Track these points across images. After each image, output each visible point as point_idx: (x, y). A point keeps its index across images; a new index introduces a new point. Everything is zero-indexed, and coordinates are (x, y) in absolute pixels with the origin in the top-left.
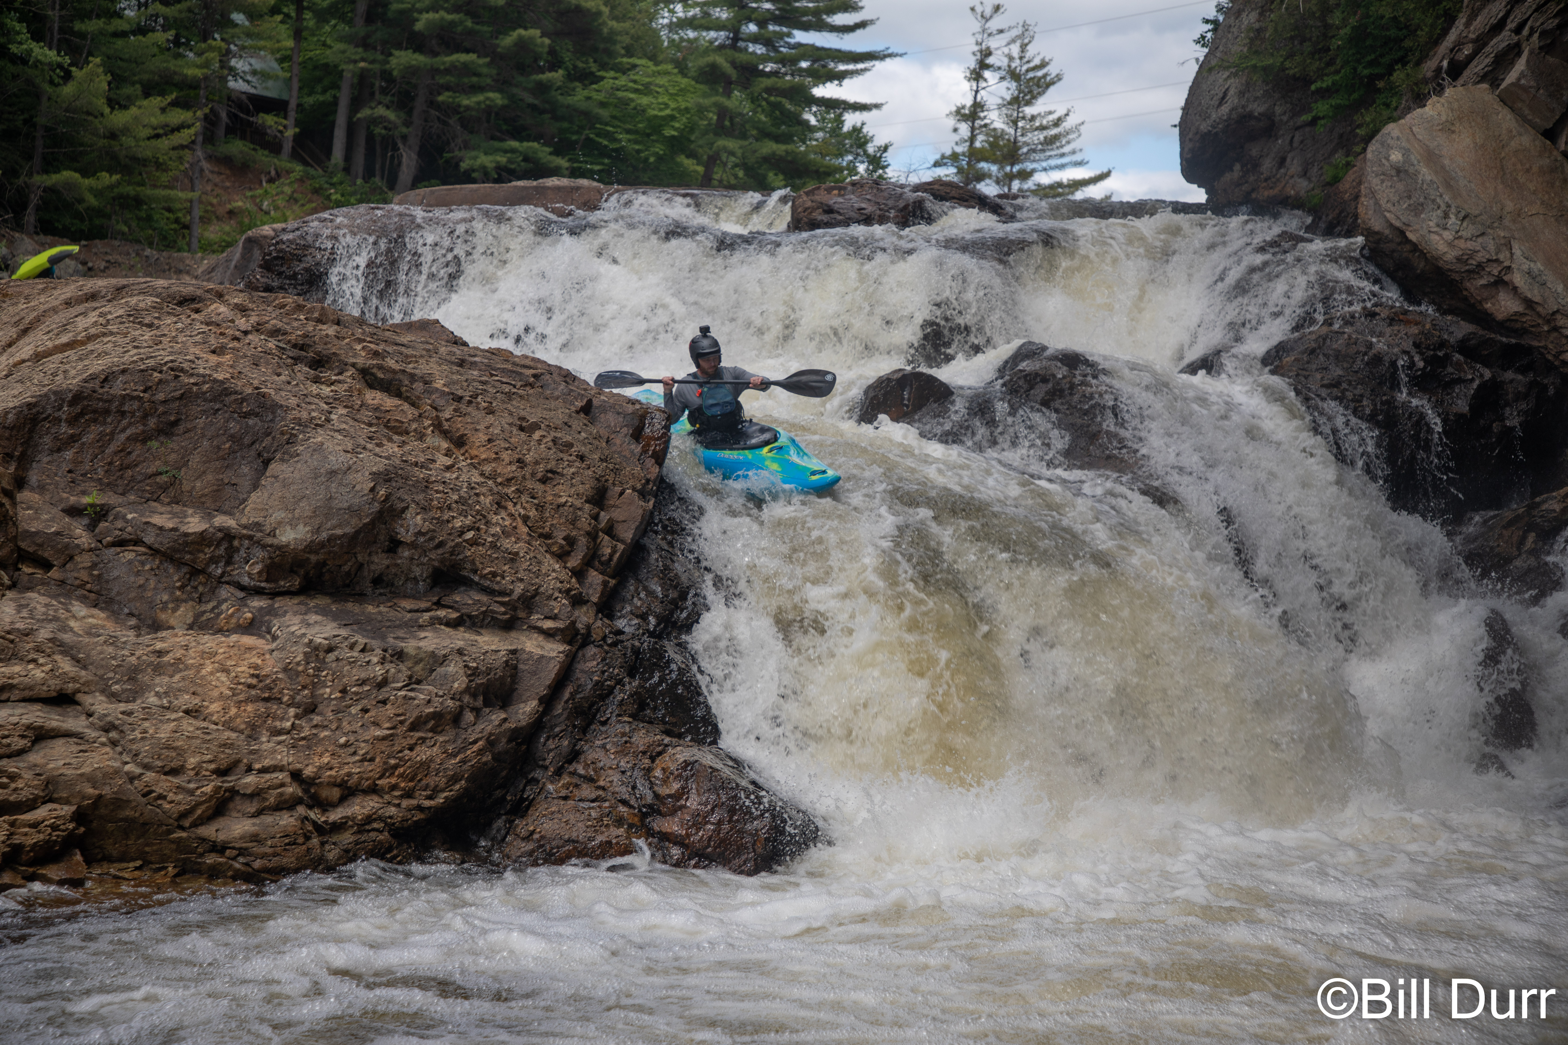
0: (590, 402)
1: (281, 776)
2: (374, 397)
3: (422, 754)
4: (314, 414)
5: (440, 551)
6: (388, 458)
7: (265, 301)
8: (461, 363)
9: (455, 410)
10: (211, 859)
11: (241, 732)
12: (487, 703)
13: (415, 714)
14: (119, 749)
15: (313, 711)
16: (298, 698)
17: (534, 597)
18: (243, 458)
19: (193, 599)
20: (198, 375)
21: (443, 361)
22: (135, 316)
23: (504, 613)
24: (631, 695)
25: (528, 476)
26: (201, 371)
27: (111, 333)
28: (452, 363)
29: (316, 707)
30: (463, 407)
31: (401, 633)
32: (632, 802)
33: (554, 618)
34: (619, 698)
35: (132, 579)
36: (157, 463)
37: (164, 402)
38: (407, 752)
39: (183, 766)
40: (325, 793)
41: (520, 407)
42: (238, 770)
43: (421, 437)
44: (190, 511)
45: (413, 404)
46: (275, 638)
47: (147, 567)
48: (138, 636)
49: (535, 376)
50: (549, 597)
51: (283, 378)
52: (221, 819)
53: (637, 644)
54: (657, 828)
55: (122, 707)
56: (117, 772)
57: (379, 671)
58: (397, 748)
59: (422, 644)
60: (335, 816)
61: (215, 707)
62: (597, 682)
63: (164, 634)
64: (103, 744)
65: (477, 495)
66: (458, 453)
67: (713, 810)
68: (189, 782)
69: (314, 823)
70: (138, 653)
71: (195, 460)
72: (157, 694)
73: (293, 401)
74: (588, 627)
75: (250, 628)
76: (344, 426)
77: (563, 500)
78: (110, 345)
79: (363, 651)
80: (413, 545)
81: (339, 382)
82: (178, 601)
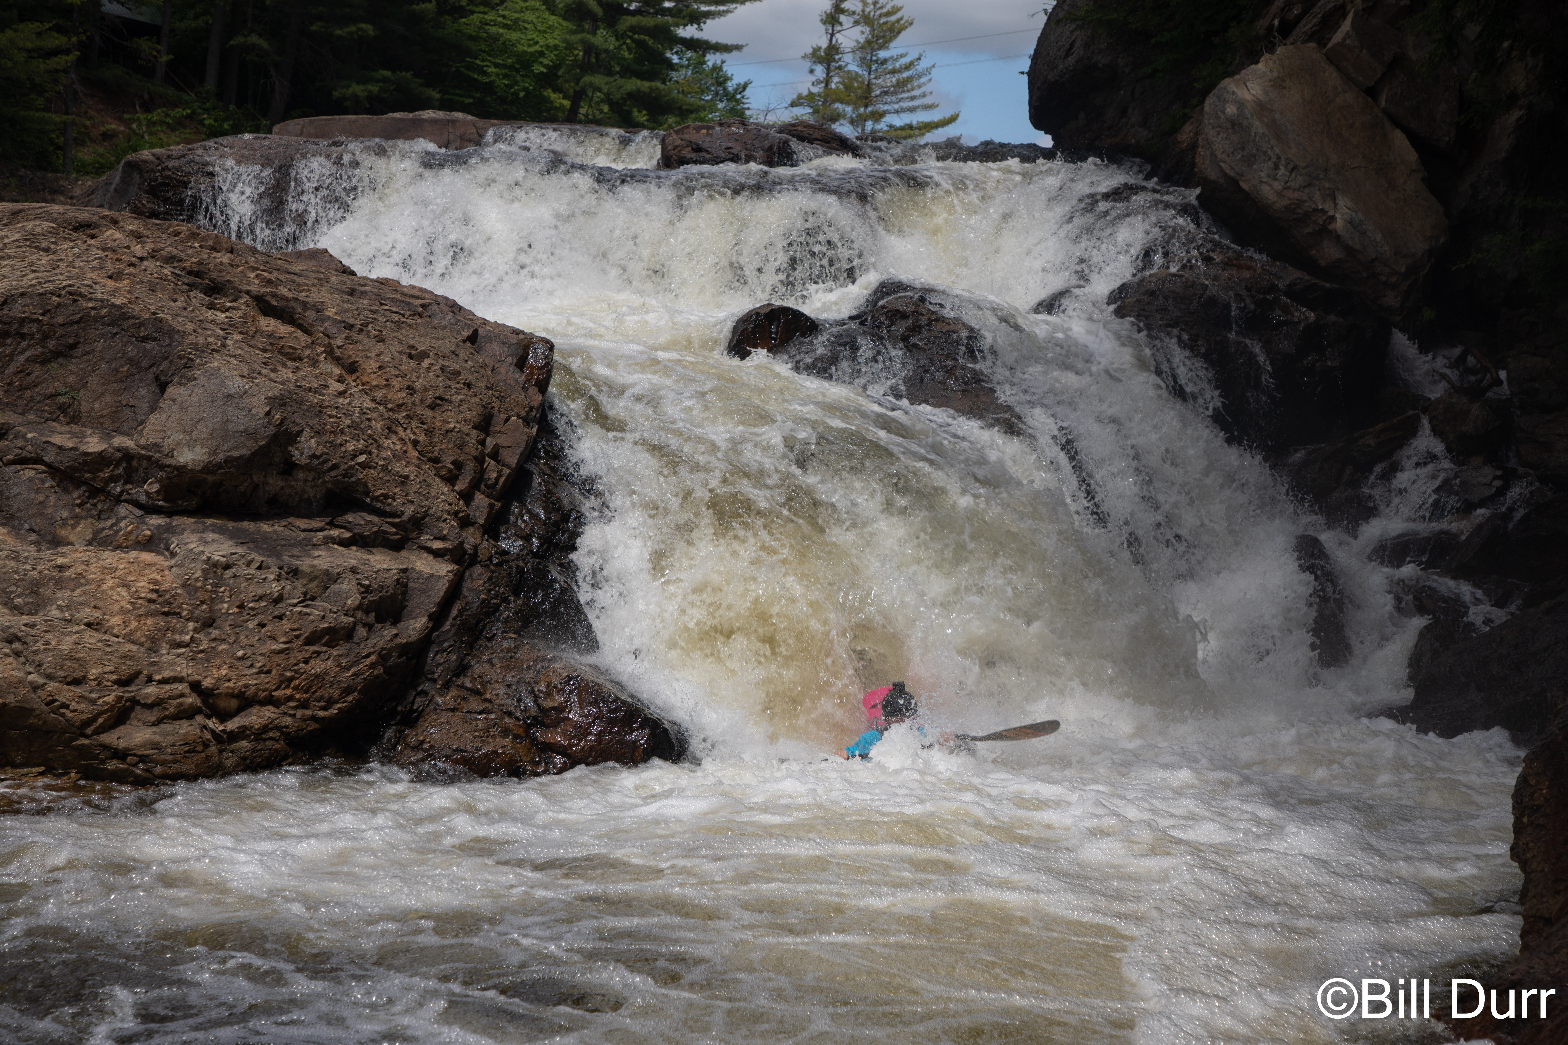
0: (476, 332)
1: (181, 687)
2: (268, 324)
3: (317, 667)
4: (210, 340)
5: (333, 474)
6: (282, 383)
7: (158, 227)
8: (352, 292)
9: (347, 338)
10: (113, 765)
11: (142, 644)
12: (380, 619)
13: (310, 629)
14: (22, 659)
15: (211, 625)
16: (197, 612)
17: (423, 518)
18: (141, 381)
19: (92, 517)
20: (96, 300)
21: (333, 290)
22: (32, 241)
23: (395, 534)
24: (516, 613)
25: (417, 402)
26: (99, 296)
27: (9, 257)
28: (343, 292)
29: (214, 621)
30: (354, 334)
31: (295, 552)
32: (518, 714)
33: (443, 538)
34: (505, 615)
35: (32, 496)
36: (56, 384)
37: (63, 325)
38: (302, 665)
39: (84, 677)
40: (223, 703)
41: (410, 336)
42: (138, 681)
43: (315, 363)
44: (89, 431)
45: (307, 332)
46: (173, 555)
47: (48, 485)
48: (39, 551)
49: (423, 306)
50: (439, 519)
51: (179, 303)
52: (122, 727)
53: (521, 564)
54: (540, 739)
55: (25, 619)
56: (20, 682)
57: (275, 587)
58: (292, 661)
59: (316, 562)
60: (232, 725)
61: (115, 620)
62: (484, 601)
63: (65, 549)
64: (7, 655)
65: (369, 420)
66: (350, 379)
67: (594, 722)
68: (91, 692)
69: (213, 732)
70: (39, 568)
71: (93, 382)
72: (59, 607)
73: (190, 327)
74: (475, 547)
75: (148, 544)
76: (239, 352)
77: (451, 426)
78: (8, 269)
79: (259, 568)
80: (307, 468)
81: (234, 308)
82: (77, 518)
